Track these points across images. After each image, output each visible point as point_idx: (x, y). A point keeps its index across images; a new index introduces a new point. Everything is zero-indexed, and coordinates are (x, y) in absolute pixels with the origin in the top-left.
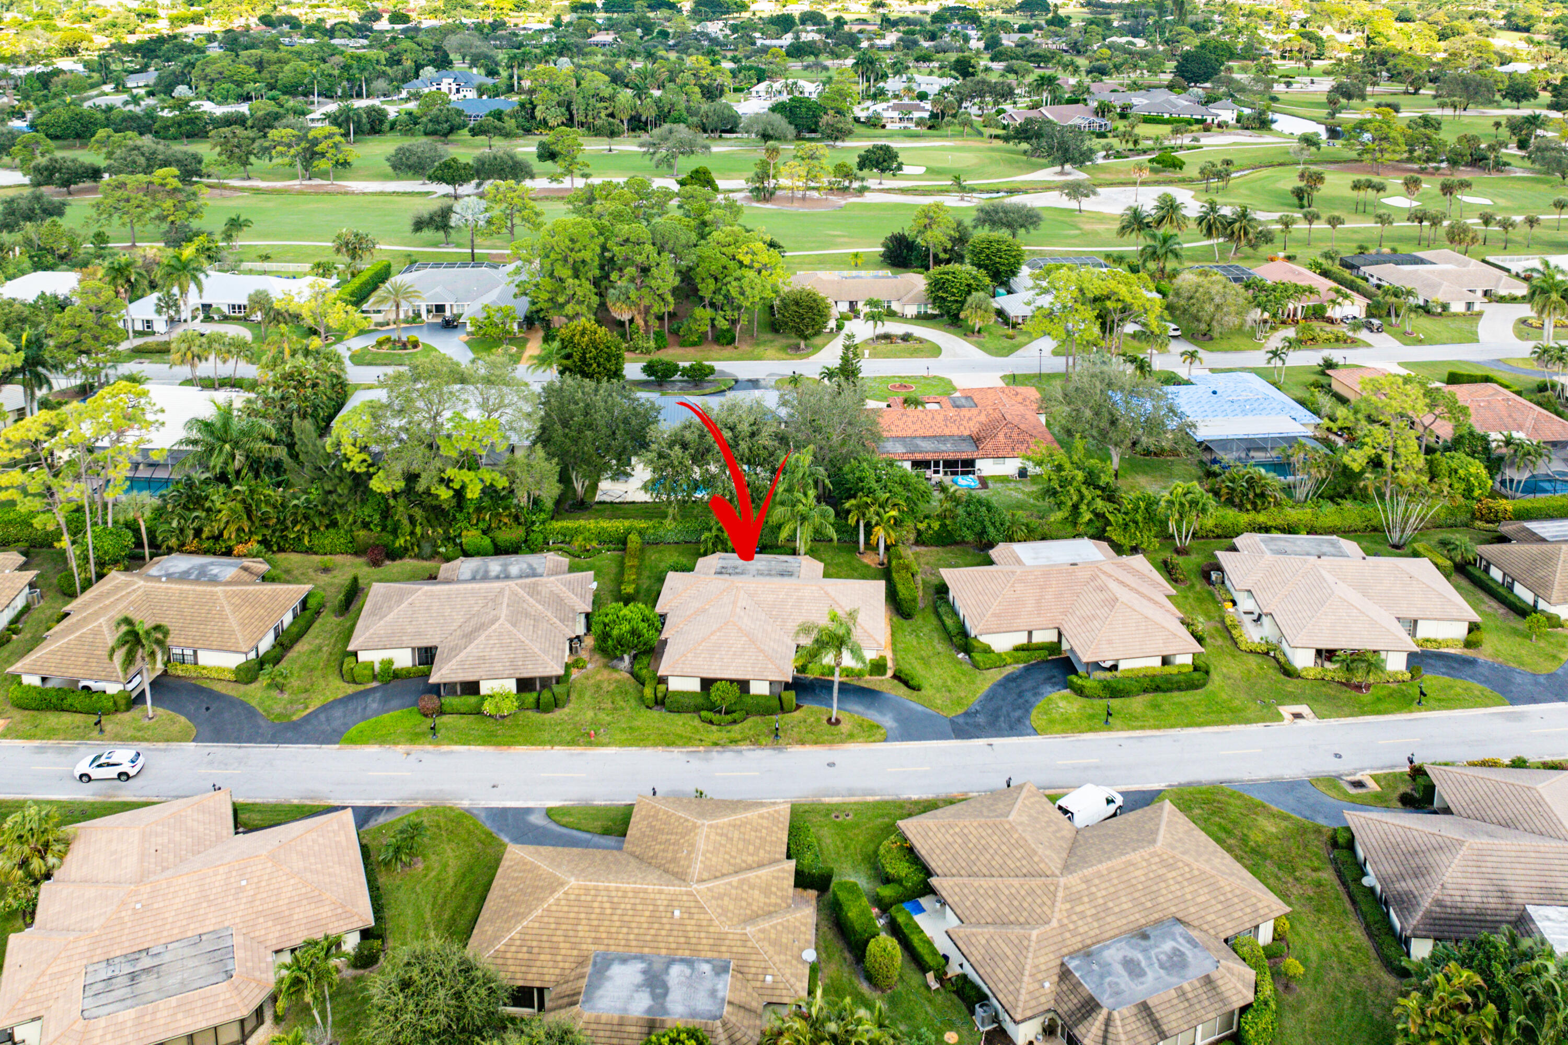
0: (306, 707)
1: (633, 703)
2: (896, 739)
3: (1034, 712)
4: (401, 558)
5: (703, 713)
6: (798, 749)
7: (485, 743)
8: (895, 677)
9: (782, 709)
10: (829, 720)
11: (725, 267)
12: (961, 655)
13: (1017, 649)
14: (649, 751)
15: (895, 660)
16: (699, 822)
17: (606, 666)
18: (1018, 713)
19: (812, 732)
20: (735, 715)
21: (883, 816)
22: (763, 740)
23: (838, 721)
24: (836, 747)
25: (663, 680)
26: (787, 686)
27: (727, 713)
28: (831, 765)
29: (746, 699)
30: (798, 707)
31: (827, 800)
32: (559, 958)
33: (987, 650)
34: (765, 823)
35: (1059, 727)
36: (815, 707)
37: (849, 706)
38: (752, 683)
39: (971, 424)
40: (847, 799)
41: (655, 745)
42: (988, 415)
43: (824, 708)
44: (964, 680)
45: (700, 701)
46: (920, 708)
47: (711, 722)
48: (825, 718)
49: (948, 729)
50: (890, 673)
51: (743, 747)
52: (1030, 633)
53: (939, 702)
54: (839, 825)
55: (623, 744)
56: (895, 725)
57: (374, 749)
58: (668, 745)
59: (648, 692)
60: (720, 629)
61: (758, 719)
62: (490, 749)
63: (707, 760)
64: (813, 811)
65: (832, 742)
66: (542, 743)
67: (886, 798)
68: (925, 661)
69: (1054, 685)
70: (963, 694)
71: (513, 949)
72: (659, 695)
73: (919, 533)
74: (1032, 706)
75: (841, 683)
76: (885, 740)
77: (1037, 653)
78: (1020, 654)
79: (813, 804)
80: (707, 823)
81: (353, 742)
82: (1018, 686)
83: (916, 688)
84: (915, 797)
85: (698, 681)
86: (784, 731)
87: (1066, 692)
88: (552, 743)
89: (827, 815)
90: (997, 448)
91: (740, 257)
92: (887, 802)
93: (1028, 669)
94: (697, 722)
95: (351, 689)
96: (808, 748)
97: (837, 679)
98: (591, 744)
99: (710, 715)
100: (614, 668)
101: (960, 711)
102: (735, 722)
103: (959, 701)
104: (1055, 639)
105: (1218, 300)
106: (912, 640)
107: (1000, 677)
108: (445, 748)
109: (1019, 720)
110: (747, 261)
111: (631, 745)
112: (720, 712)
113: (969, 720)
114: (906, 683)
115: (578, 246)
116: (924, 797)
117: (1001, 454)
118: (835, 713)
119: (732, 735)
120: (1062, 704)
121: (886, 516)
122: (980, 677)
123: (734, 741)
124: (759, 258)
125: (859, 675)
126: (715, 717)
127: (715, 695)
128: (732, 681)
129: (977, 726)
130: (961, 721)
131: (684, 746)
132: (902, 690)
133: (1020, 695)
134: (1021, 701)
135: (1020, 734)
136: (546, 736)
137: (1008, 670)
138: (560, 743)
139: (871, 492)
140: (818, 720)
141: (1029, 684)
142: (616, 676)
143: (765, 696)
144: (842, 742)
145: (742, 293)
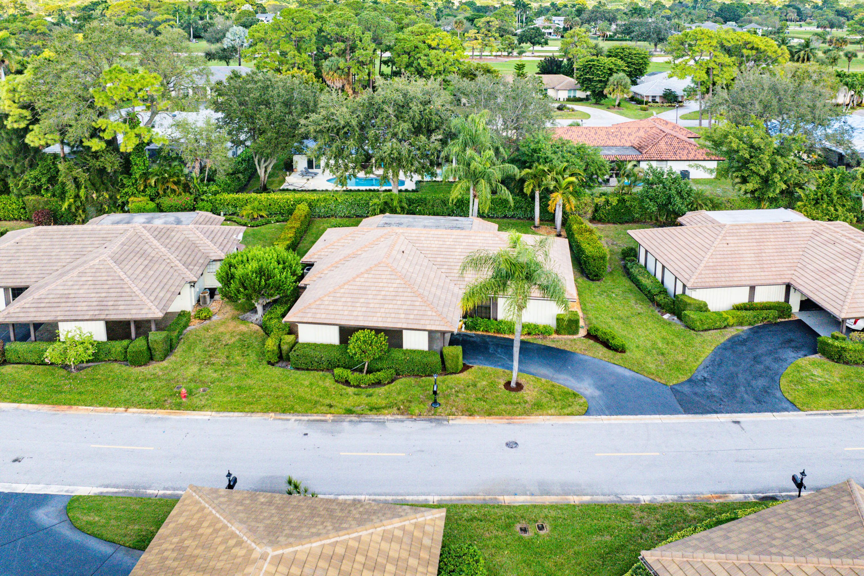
1: (253, 357)
2: (601, 412)
3: (783, 382)
5: (337, 371)
6: (464, 420)
7: (42, 400)
8: (589, 336)
9: (445, 370)
10: (508, 385)
11: (416, 47)
12: (667, 316)
13: (738, 308)
14: (257, 418)
15: (586, 319)
16: (259, 550)
17: (235, 318)
18: (761, 382)
19: (483, 399)
20: (380, 375)
21: (599, 531)
22: (415, 409)
23: (519, 387)
24: (518, 420)
25: (292, 330)
26: (455, 340)
27: (369, 372)
28: (512, 445)
29: (396, 354)
30: (466, 368)
31: (507, 499)
33: (702, 308)
34: (394, 550)
35: (826, 401)
36: (488, 368)
37: (534, 368)
38: (406, 334)
39: (632, 138)
40: (539, 500)
41: (266, 410)
42: (646, 132)
43: (500, 370)
44: (677, 342)
45: (336, 354)
46: (628, 373)
47: (347, 383)
48: (502, 382)
49: (673, 400)
50: (582, 332)
51: (387, 416)
52: (752, 289)
53: (652, 367)
54: (528, 545)
55: (223, 408)
56: (597, 393)
58: (284, 411)
59: (271, 343)
60: (367, 271)
61: (412, 380)
62: (45, 408)
63: (332, 433)
64: (485, 518)
65: (511, 414)
66: (114, 403)
67: (601, 498)
68: (625, 321)
69: (797, 349)
70: (680, 358)
72: (285, 348)
73: (597, 209)
74: (778, 374)
75: (522, 342)
76: (587, 413)
77: (764, 313)
78: (744, 313)
79: (484, 505)
80: (272, 552)
82: (751, 350)
83: (619, 349)
84: (645, 499)
85: (336, 329)
86: (446, 396)
87: (816, 357)
88: (128, 404)
89: (508, 526)
90: (660, 153)
91: (429, 42)
92: (602, 506)
93: (755, 331)
94: (329, 382)
96: (478, 421)
97: (517, 338)
98: (179, 406)
99: (347, 373)
100: (244, 320)
101: (684, 378)
102: (379, 383)
103: (678, 366)
104: (781, 299)
105: (815, 77)
106: (603, 302)
107: (723, 340)
109: (766, 391)
110: (434, 44)
111: (233, 410)
112: (361, 371)
113: (699, 390)
114: (606, 344)
115: (298, 26)
116: (660, 498)
117: (664, 157)
118: (515, 376)
119: (374, 400)
120: (817, 372)
121: (564, 183)
122: (698, 340)
123: (375, 409)
124: (444, 42)
125: (545, 332)
126: (353, 377)
127: (352, 347)
128: (378, 331)
129: (711, 397)
130: (686, 389)
131: (305, 413)
132: (601, 351)
133: (756, 359)
134: (759, 367)
135: (773, 409)
136: (124, 394)
137: (731, 332)
139: (546, 160)
140: (493, 385)
141: (762, 348)
142: (243, 328)
143: (422, 352)
144: (527, 413)
145: (430, 65)
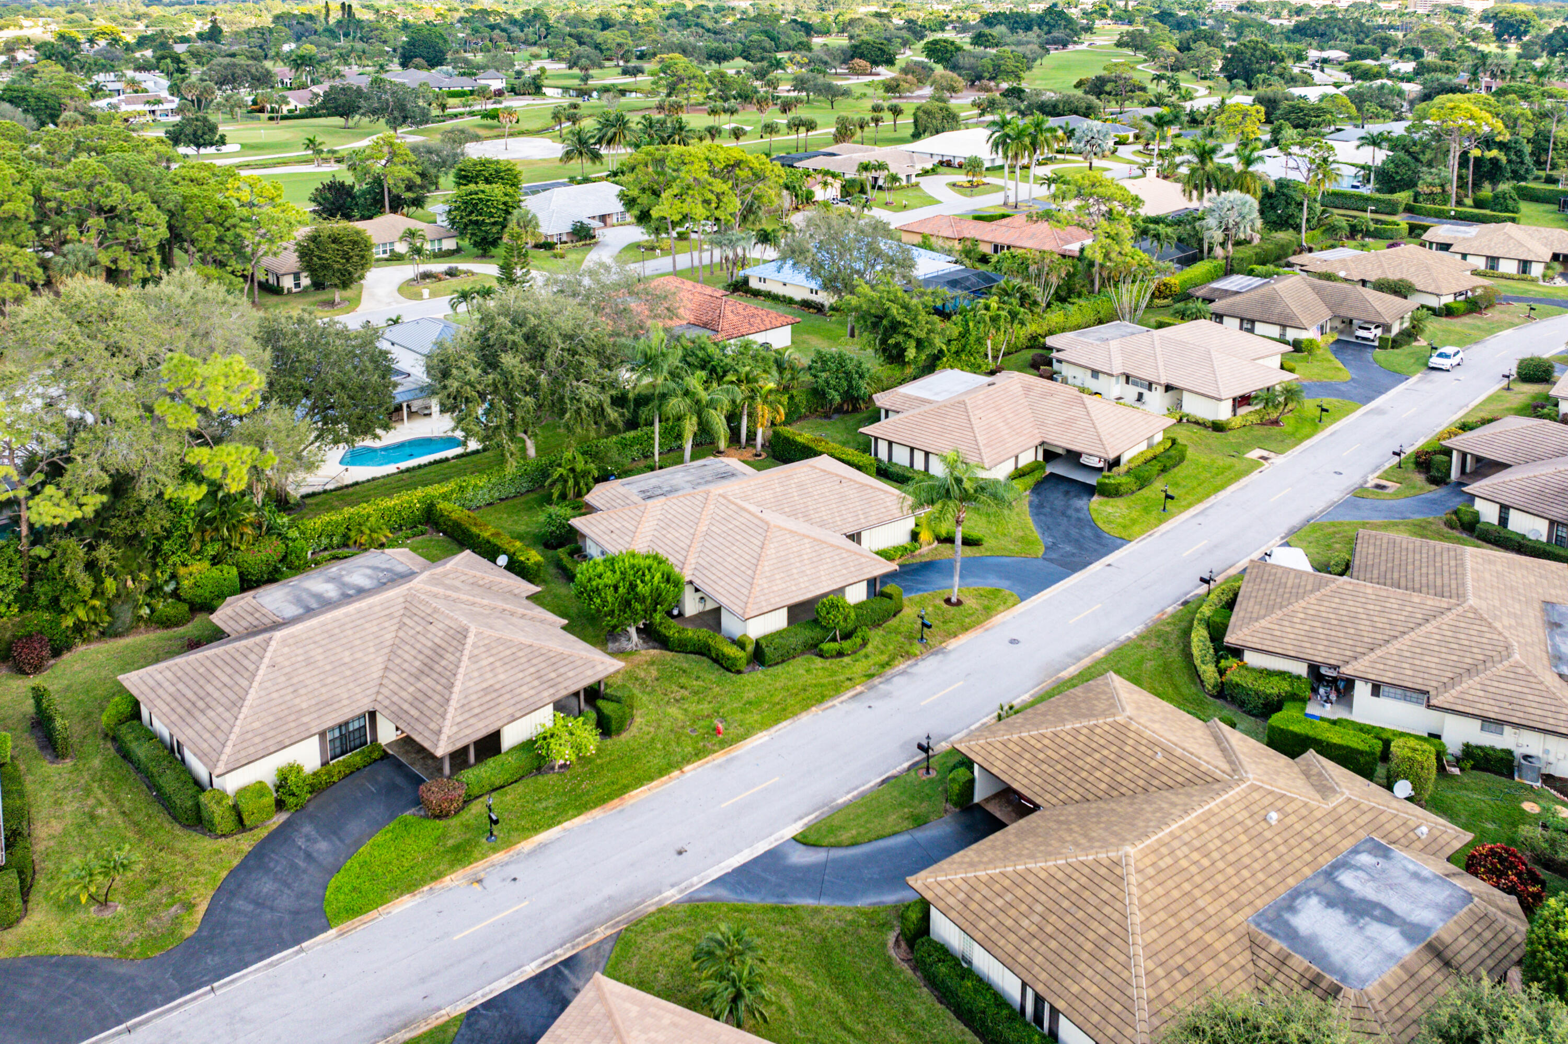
0: (189, 907)
2: (1028, 595)
3: (1100, 525)
4: (69, 648)
5: (824, 648)
6: (955, 643)
8: (940, 541)
10: (949, 602)
13: (1013, 477)
14: (806, 717)
18: (1088, 531)
19: (948, 621)
24: (987, 625)
28: (1014, 642)
32: (1224, 957)
36: (915, 597)
38: (848, 590)
41: (806, 707)
43: (924, 594)
45: (800, 636)
46: (1005, 559)
48: (941, 602)
49: (1056, 567)
51: (900, 666)
55: (767, 724)
57: (405, 905)
59: (733, 650)
61: (878, 631)
63: (886, 696)
66: (662, 772)
67: (1110, 646)
71: (1164, 984)
74: (1091, 521)
76: (1021, 599)
81: (353, 911)
82: (1053, 510)
83: (979, 543)
85: (785, 611)
87: (1096, 499)
94: (819, 662)
95: (246, 843)
96: (964, 638)
98: (727, 743)
101: (1042, 548)
107: (1027, 508)
108: (526, 846)
113: (1061, 553)
116: (1137, 630)
118: (956, 591)
121: (764, 391)
122: (1013, 514)
130: (1053, 555)
131: (838, 694)
132: (967, 550)
134: (1075, 520)
136: (657, 761)
138: (687, 760)
140: (938, 607)
143: (869, 601)
144: (987, 617)
